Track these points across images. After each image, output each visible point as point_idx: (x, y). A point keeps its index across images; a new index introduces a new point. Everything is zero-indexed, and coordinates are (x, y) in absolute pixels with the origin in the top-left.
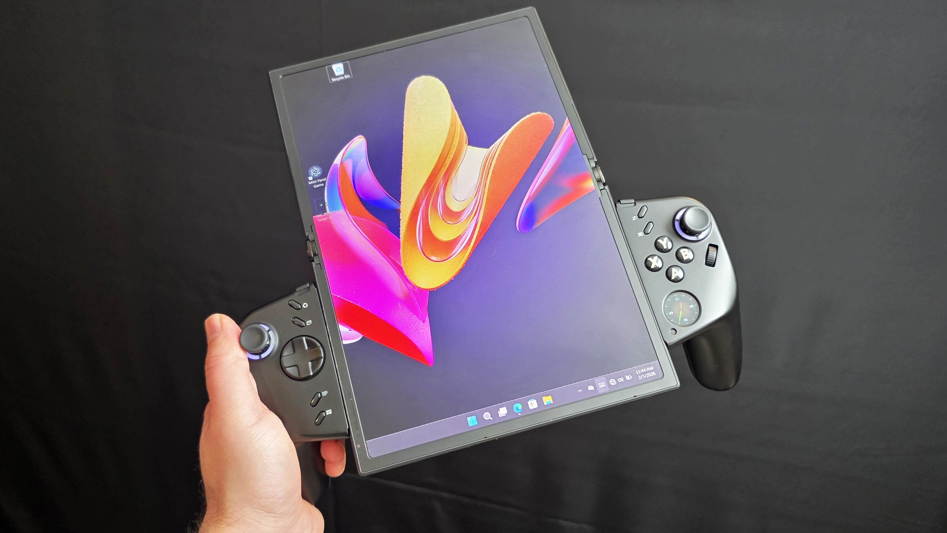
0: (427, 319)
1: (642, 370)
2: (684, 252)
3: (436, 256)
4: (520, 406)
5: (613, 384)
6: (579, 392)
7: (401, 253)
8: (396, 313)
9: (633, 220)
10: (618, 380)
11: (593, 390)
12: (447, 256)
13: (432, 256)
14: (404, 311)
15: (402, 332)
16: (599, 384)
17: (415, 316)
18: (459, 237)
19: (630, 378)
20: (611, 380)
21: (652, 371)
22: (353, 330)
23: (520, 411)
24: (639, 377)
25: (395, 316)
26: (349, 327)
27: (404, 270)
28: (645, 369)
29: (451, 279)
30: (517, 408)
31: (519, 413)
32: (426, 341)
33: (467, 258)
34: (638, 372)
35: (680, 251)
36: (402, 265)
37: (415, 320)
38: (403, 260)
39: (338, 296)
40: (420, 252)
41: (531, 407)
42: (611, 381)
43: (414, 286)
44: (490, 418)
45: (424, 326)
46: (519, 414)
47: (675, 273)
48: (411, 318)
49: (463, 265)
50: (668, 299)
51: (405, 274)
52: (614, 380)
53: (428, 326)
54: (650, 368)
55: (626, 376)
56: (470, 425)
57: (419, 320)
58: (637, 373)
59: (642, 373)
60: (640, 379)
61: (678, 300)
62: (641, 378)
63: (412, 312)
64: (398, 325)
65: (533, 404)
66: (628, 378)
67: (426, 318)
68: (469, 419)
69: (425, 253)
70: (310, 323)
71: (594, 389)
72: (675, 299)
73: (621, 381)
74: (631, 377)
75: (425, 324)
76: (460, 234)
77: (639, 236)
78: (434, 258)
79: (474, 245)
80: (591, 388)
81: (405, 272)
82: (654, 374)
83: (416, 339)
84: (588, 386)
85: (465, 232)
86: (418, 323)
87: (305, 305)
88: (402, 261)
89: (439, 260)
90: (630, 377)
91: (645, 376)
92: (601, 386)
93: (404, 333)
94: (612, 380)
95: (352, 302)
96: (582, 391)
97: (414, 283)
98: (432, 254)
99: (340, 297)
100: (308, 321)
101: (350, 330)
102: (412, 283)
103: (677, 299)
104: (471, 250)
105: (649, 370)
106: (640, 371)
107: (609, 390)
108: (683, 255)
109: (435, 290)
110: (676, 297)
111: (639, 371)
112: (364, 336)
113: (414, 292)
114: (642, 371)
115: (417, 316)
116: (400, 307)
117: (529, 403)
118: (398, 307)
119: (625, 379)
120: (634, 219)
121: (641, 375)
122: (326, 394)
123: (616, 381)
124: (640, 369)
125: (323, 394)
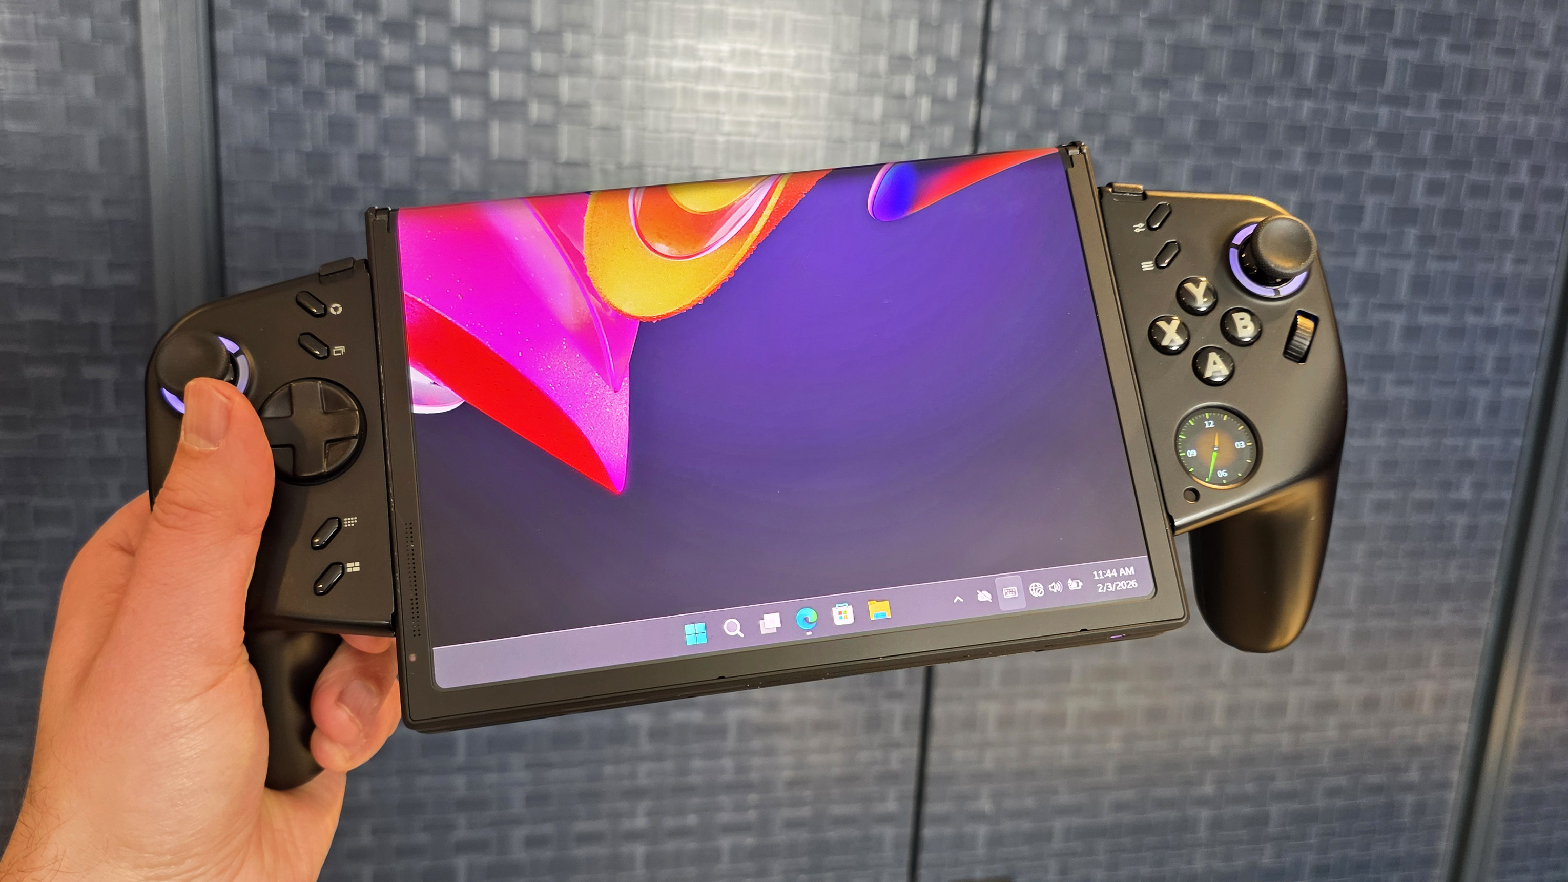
0: (625, 385)
1: (1109, 571)
2: (1242, 319)
3: (669, 244)
4: (812, 615)
5: (1035, 594)
6: (955, 601)
7: (586, 223)
8: (552, 359)
9: (1135, 231)
10: (1050, 586)
11: (988, 601)
12: (693, 248)
13: (659, 242)
14: (573, 359)
15: (561, 406)
16: (1004, 589)
17: (597, 374)
18: (730, 207)
19: (1078, 586)
20: (1033, 584)
21: (1130, 577)
22: (442, 384)
23: (811, 627)
24: (1098, 585)
25: (549, 367)
26: (434, 376)
27: (587, 263)
28: (1114, 570)
29: (696, 303)
30: (806, 619)
31: (809, 631)
32: (614, 435)
33: (741, 260)
34: (1099, 576)
35: (1234, 315)
36: (585, 252)
37: (595, 383)
38: (588, 240)
39: (419, 300)
40: (633, 229)
41: (838, 621)
42: (1034, 588)
43: (606, 305)
44: (738, 632)
45: (615, 401)
46: (809, 633)
47: (1215, 363)
48: (587, 378)
49: (729, 275)
50: (1190, 421)
51: (588, 273)
52: (1040, 587)
53: (626, 402)
54: (1126, 569)
55: (1070, 579)
56: (690, 641)
57: (605, 384)
58: (1096, 578)
59: (1107, 580)
60: (1100, 591)
61: (1212, 426)
62: (1103, 589)
63: (592, 364)
64: (553, 388)
65: (843, 615)
66: (1073, 585)
67: (623, 384)
68: (689, 628)
69: (644, 233)
70: (340, 352)
71: (992, 599)
72: (1206, 422)
73: (1055, 591)
74: (1081, 584)
75: (618, 396)
76: (734, 200)
77: (1144, 269)
78: (662, 247)
79: (761, 232)
80: (984, 596)
81: (588, 270)
82: (1133, 584)
83: (592, 428)
84: (978, 592)
85: (744, 198)
86: (602, 390)
87: (336, 309)
88: (585, 242)
89: (674, 252)
90: (1077, 582)
91: (1112, 586)
92: (1009, 596)
93: (564, 409)
94: (1036, 586)
95: (450, 319)
96: (962, 600)
97: (608, 297)
98: (660, 237)
99: (423, 302)
100: (336, 348)
101: (434, 383)
102: (601, 296)
103: (1210, 424)
104: (754, 242)
105: (1123, 574)
106: (1104, 574)
107: (1025, 606)
108: (1239, 324)
109: (654, 322)
110: (1208, 420)
111: (1100, 572)
112: (467, 402)
113: (604, 318)
114: (1109, 574)
115: (602, 374)
116: (565, 347)
117: (835, 611)
118: (561, 348)
119: (1066, 587)
120: (1138, 230)
121: (1103, 582)
122: (353, 525)
123: (1046, 589)
124: (1104, 569)
125: (346, 522)
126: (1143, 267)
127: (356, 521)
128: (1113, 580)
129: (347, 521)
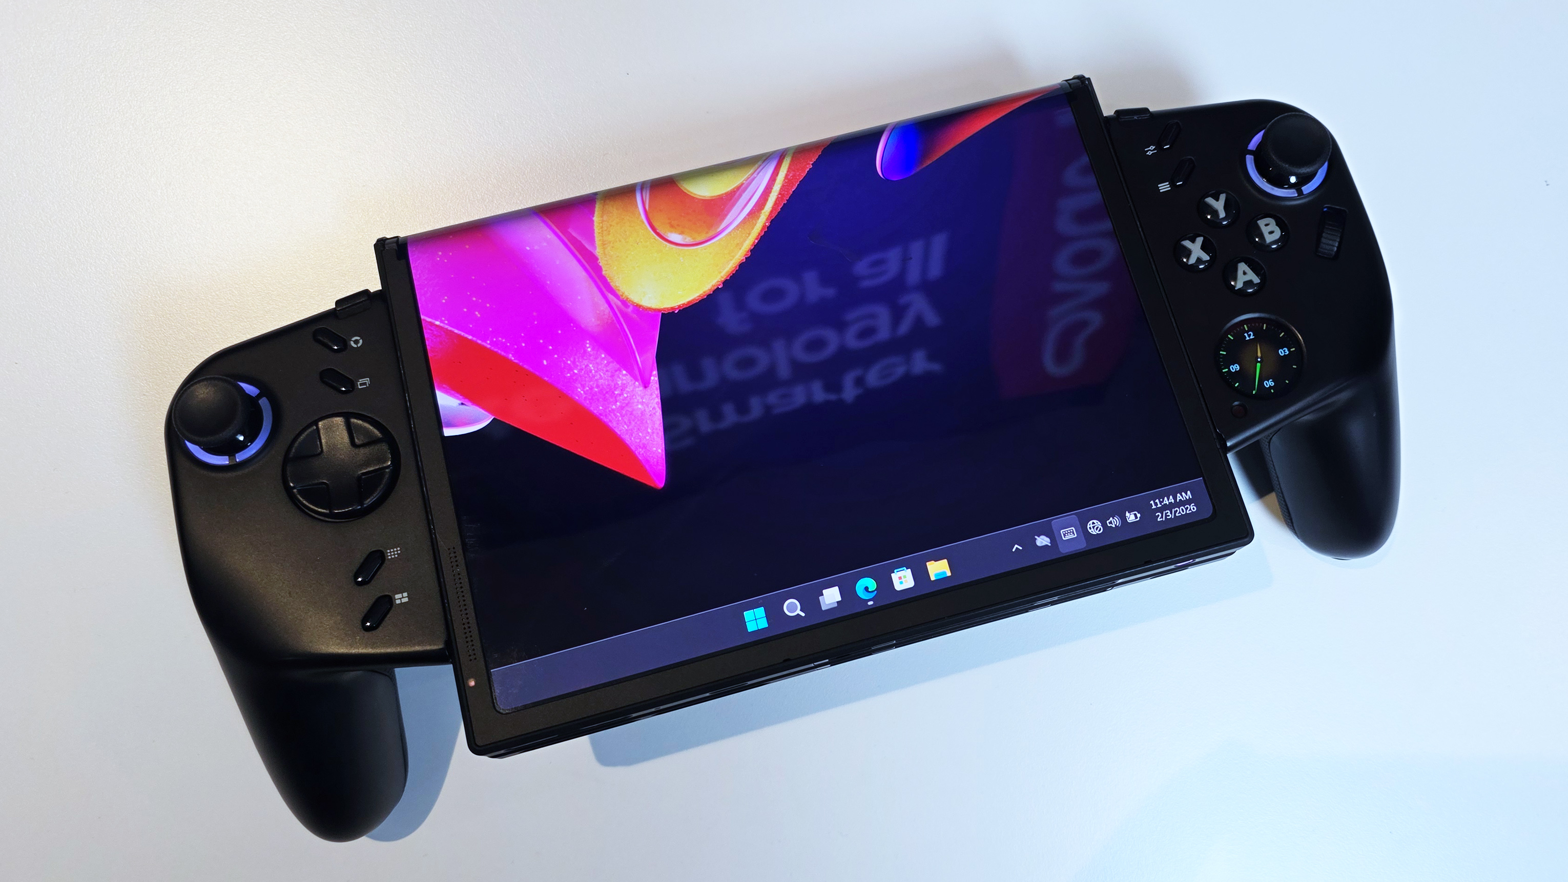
0: (654, 379)
1: (1166, 498)
2: (1266, 225)
3: (682, 233)
4: (871, 584)
5: (1094, 532)
6: (1014, 550)
7: (596, 224)
8: (577, 363)
9: (1147, 154)
10: (1108, 522)
11: (1047, 545)
12: (707, 233)
13: (671, 232)
14: (598, 361)
15: (592, 408)
16: (1061, 531)
17: (624, 372)
18: (738, 188)
19: (1136, 517)
20: (1091, 522)
21: (1188, 502)
22: (470, 404)
23: (872, 595)
24: (1157, 514)
25: (576, 371)
26: (461, 397)
27: (602, 262)
28: (1171, 497)
29: (716, 288)
30: (866, 589)
31: (870, 600)
32: (649, 431)
33: (756, 239)
34: (1156, 504)
35: (1257, 222)
36: (599, 252)
37: (624, 382)
38: (600, 240)
39: (437, 323)
40: (643, 222)
41: (898, 587)
42: (1091, 526)
43: (625, 303)
44: (799, 612)
45: (646, 396)
46: (870, 603)
47: (1244, 275)
48: (616, 377)
49: (746, 255)
50: (1228, 336)
51: (604, 273)
52: (1098, 524)
53: (657, 397)
54: (1183, 494)
55: (1128, 512)
56: (751, 627)
57: (634, 381)
58: (1154, 507)
59: (1165, 507)
60: (1159, 519)
61: (1252, 337)
62: (1162, 517)
63: (618, 363)
64: (582, 392)
65: (903, 580)
66: (1131, 517)
67: (652, 378)
68: (748, 615)
69: (656, 224)
70: (365, 384)
71: (1050, 543)
72: (1246, 334)
73: (1114, 526)
74: (1139, 515)
75: (648, 391)
76: (741, 181)
77: (1160, 192)
78: (675, 237)
79: (773, 207)
80: (1042, 541)
81: (604, 269)
82: (1192, 508)
83: (625, 426)
84: (1036, 537)
85: (751, 179)
86: (631, 388)
87: (356, 342)
88: (598, 242)
89: (689, 240)
90: (1135, 515)
91: (1171, 513)
92: (1068, 537)
93: (595, 412)
94: (1093, 523)
95: (470, 337)
96: (1021, 548)
97: (626, 294)
98: (672, 226)
99: (442, 325)
100: (360, 380)
101: (462, 404)
102: (620, 293)
103: (1249, 336)
104: (767, 220)
105: (1180, 500)
106: (1161, 503)
107: (1085, 545)
108: (1264, 232)
109: (676, 312)
110: (1247, 332)
111: (1157, 501)
112: (496, 418)
113: (625, 315)
114: (1166, 501)
115: (631, 372)
116: (589, 349)
117: (895, 576)
118: (585, 351)
119: (1124, 520)
120: (1149, 153)
121: (1161, 510)
122: (396, 556)
123: (1104, 525)
124: (1161, 496)
125: (389, 554)
126: (1160, 188)
127: (399, 552)
128: (1170, 507)
129: (390, 552)
